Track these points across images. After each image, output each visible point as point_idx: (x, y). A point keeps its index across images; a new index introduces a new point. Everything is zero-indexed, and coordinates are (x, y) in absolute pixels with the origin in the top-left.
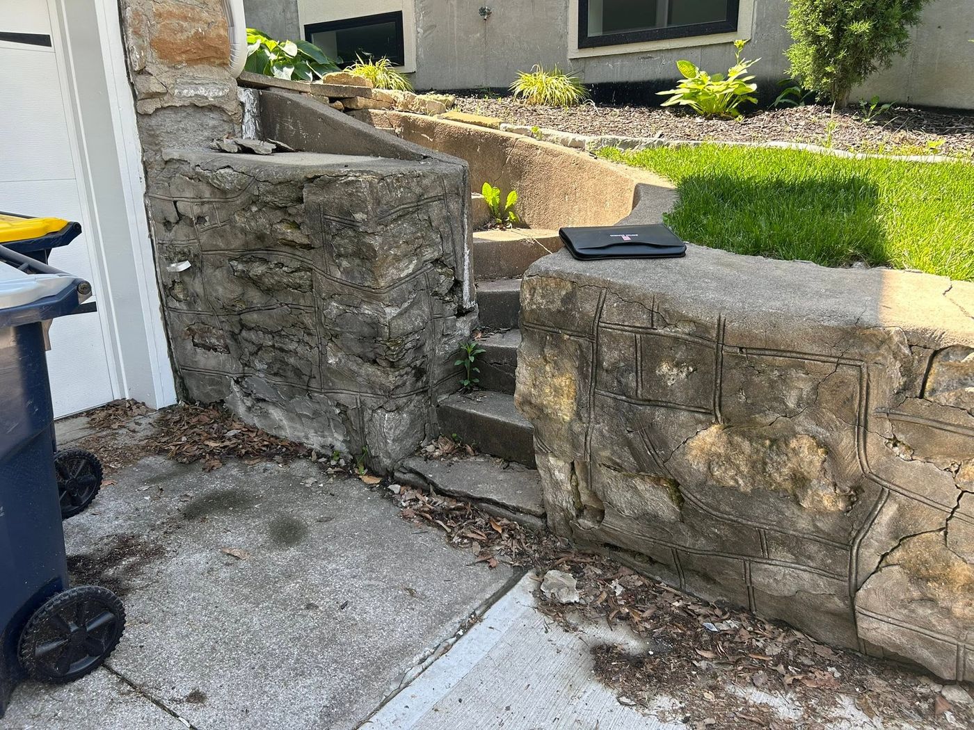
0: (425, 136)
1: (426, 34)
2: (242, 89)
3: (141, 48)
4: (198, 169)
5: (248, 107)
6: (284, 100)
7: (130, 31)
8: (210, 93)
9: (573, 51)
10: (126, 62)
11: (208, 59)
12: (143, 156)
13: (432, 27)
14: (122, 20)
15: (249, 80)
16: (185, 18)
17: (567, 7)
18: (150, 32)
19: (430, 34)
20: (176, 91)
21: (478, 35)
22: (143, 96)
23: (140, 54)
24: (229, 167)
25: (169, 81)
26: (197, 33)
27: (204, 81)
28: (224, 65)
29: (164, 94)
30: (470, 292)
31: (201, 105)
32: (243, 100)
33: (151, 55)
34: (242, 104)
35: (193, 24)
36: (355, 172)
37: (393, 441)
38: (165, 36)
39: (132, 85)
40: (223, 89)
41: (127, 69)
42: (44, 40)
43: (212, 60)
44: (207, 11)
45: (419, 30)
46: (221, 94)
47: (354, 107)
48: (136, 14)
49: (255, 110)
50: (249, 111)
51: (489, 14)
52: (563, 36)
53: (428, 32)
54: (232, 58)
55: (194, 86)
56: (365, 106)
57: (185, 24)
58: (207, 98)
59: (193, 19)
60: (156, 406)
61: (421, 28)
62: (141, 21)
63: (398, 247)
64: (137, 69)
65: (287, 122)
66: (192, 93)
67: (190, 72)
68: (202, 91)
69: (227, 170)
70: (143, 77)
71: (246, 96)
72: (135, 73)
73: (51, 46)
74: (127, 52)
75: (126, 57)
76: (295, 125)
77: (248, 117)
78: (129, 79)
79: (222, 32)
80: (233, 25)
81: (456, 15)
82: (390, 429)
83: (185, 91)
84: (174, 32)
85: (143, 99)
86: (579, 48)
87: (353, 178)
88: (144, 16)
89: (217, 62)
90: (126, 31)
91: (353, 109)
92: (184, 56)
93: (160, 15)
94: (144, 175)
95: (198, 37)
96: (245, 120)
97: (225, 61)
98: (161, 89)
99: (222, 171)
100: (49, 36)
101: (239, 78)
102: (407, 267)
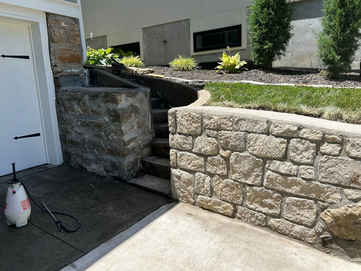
0: (142, 81)
1: (147, 49)
2: (85, 69)
3: (55, 59)
4: (71, 93)
5: (87, 74)
6: (97, 72)
7: (52, 54)
8: (75, 71)
9: (192, 53)
10: (51, 63)
11: (75, 61)
12: (55, 90)
13: (149, 47)
14: (50, 52)
15: (88, 66)
16: (68, 50)
17: (190, 40)
18: (58, 54)
19: (148, 49)
20: (65, 71)
21: (163, 49)
22: (55, 72)
23: (55, 61)
24: (79, 92)
25: (63, 68)
26: (72, 54)
27: (74, 68)
28: (80, 63)
29: (62, 72)
30: (151, 127)
31: (72, 74)
32: (85, 72)
33: (58, 61)
34: (85, 74)
35: (71, 51)
36: (114, 92)
37: (127, 171)
38: (62, 55)
39: (52, 69)
40: (79, 69)
41: (51, 65)
42: (27, 57)
43: (76, 61)
44: (75, 48)
45: (145, 48)
46: (78, 71)
47: (121, 73)
48: (54, 49)
49: (89, 75)
50: (87, 75)
51: (166, 42)
52: (189, 49)
53: (148, 48)
54: (82, 60)
55: (70, 69)
56: (124, 72)
57: (68, 52)
58: (74, 72)
59: (70, 50)
60: (57, 164)
61: (146, 47)
62: (55, 52)
63: (127, 113)
64: (54, 65)
65: (98, 78)
66: (70, 71)
67: (69, 65)
68: (73, 70)
69: (79, 93)
70: (55, 67)
71: (86, 71)
72: (53, 66)
73: (29, 59)
74: (51, 60)
75: (51, 62)
76: (100, 79)
77: (86, 77)
78: (52, 68)
79: (79, 53)
80: (82, 51)
81: (156, 43)
82: (126, 167)
83: (68, 70)
84: (65, 54)
85: (55, 73)
86: (194, 52)
87: (114, 94)
88: (56, 50)
89: (78, 62)
90: (51, 54)
91: (120, 74)
92: (68, 61)
93: (61, 50)
94: (55, 95)
95: (72, 55)
96: (86, 78)
97: (80, 61)
98: (60, 70)
99: (77, 93)
100: (29, 56)
101: (84, 66)
102: (130, 119)
